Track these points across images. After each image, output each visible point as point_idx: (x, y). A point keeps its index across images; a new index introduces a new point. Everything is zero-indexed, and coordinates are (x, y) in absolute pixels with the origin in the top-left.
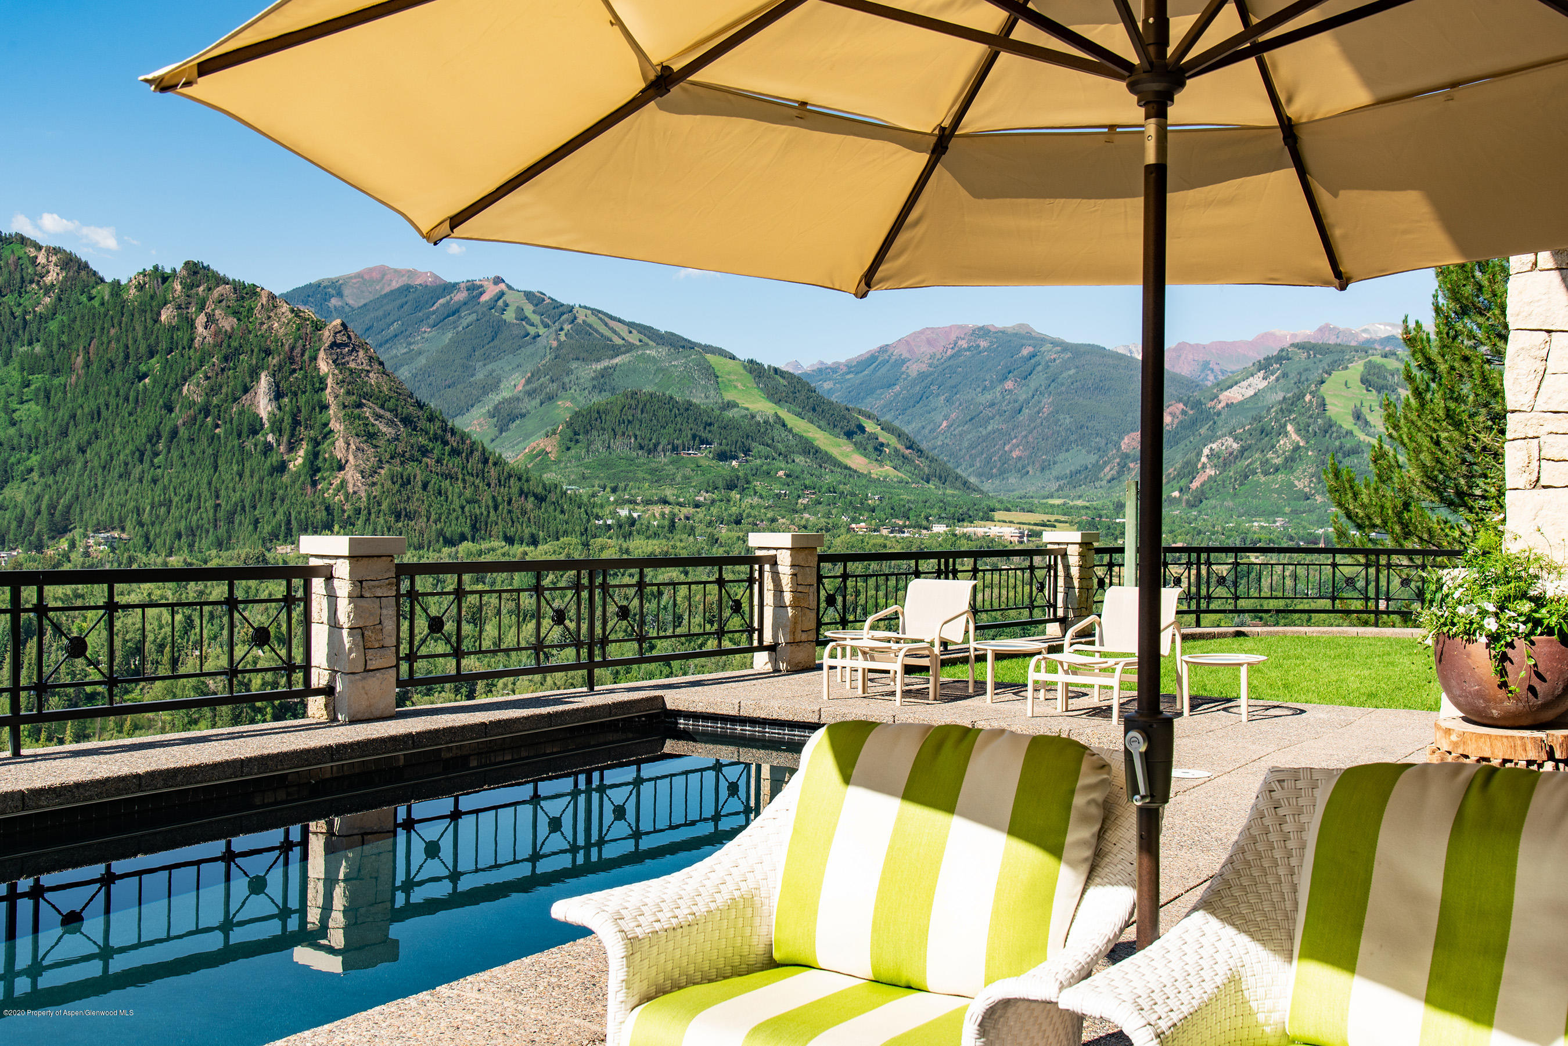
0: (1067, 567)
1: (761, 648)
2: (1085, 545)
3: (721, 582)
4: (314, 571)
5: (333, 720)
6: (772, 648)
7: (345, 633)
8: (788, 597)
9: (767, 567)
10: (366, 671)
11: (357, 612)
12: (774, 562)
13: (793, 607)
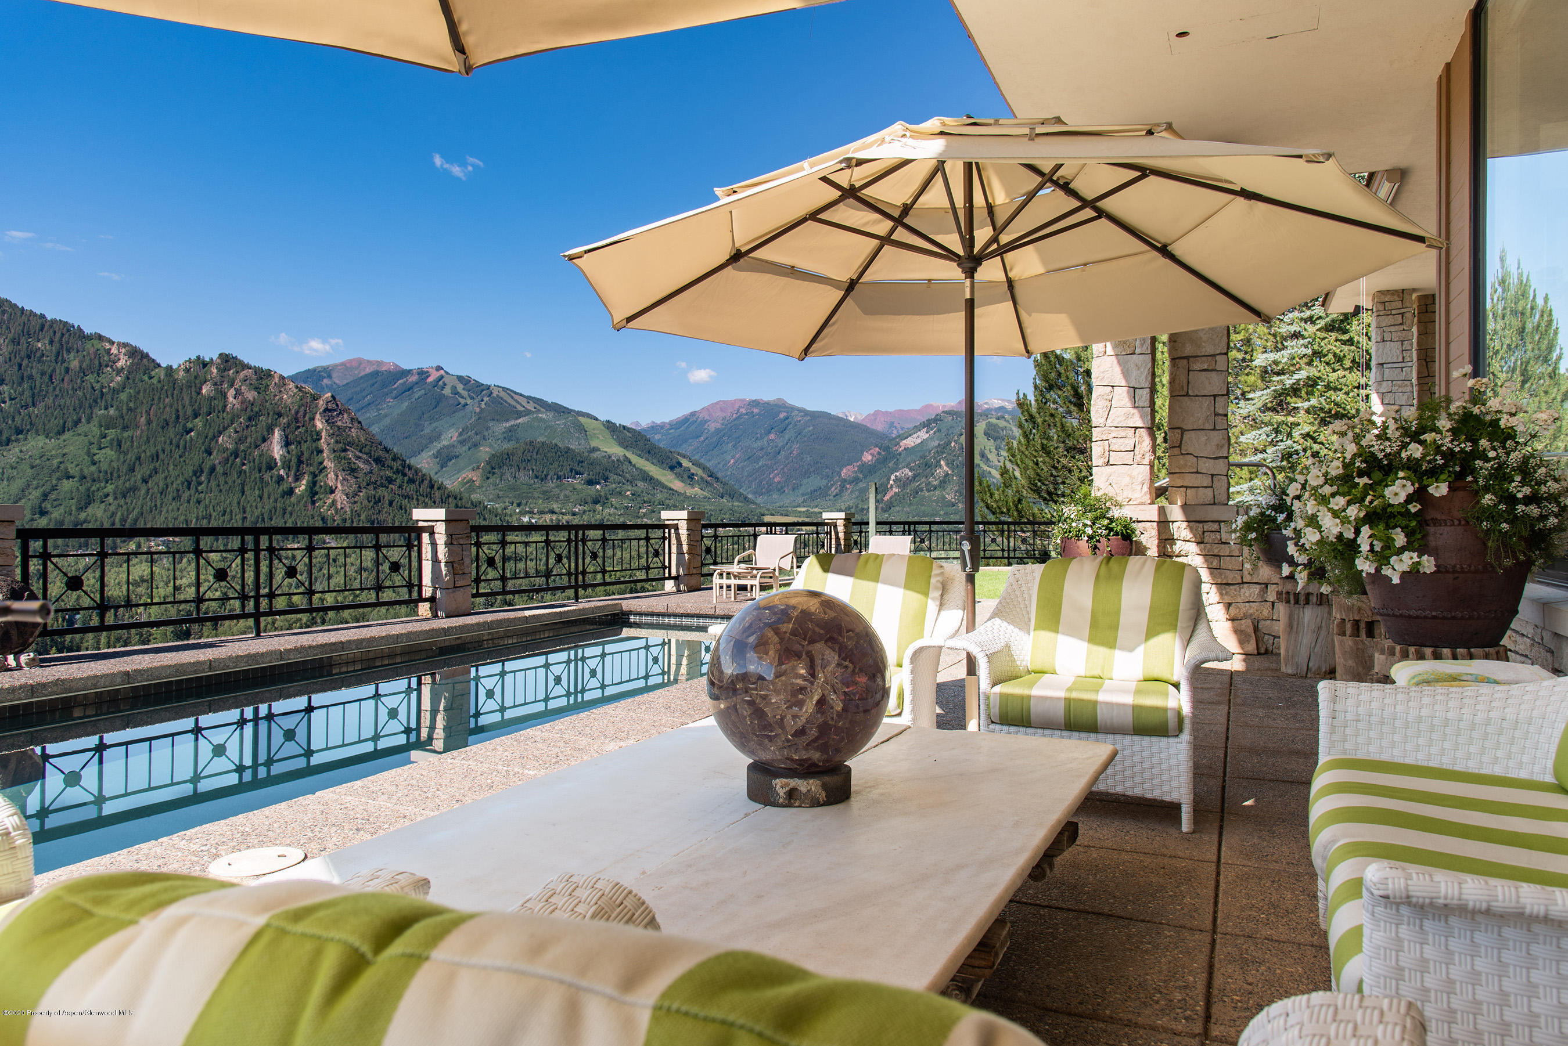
0: (837, 533)
1: (670, 578)
2: (847, 520)
3: (647, 539)
4: (423, 529)
5: (435, 616)
6: (676, 578)
7: (443, 565)
8: (685, 548)
9: (673, 531)
10: (455, 587)
11: (450, 553)
12: (676, 528)
13: (688, 554)
